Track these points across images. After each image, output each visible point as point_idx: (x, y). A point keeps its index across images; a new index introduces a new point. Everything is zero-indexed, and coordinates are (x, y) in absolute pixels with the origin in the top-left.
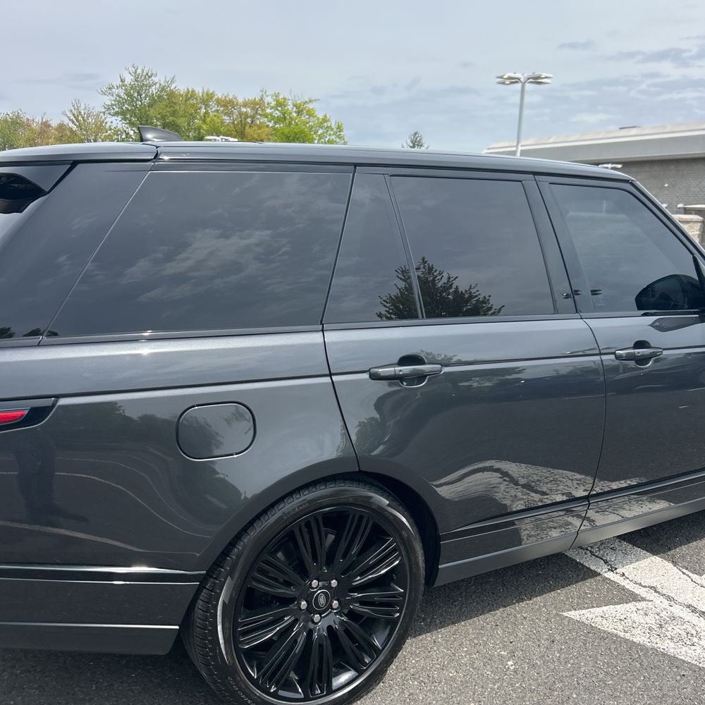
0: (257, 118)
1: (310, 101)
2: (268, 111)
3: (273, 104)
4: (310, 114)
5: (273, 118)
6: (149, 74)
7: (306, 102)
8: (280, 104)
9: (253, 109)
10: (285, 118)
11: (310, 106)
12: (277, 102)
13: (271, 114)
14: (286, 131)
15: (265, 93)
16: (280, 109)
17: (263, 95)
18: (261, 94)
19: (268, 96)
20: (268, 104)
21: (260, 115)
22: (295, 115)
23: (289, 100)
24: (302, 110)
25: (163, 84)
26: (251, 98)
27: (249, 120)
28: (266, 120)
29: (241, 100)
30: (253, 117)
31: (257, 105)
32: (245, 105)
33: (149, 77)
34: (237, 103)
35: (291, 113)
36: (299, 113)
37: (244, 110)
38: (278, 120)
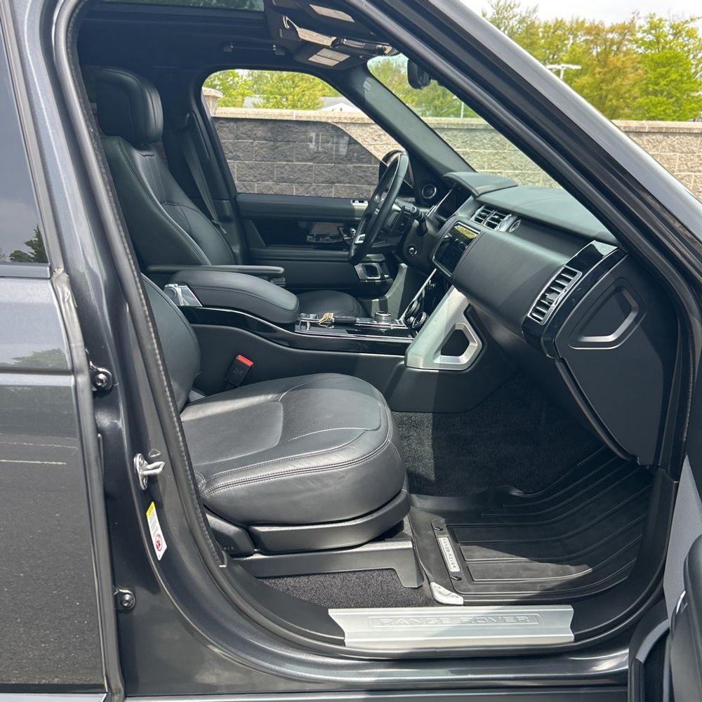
0: (625, 45)
1: (692, 20)
2: (639, 35)
3: (647, 27)
4: (691, 34)
5: (644, 43)
6: (512, 6)
7: (687, 21)
8: (654, 27)
9: (620, 34)
10: (658, 42)
11: (691, 25)
12: (651, 24)
13: (642, 39)
14: (656, 57)
15: (637, 15)
16: (653, 32)
17: (634, 18)
18: (632, 16)
19: (640, 18)
20: (640, 27)
21: (629, 40)
22: (671, 37)
23: (666, 20)
24: (680, 32)
25: (524, 15)
26: (620, 21)
27: (614, 48)
28: (635, 46)
29: (608, 25)
30: (620, 44)
31: (626, 30)
32: (612, 30)
33: (511, 8)
34: (603, 29)
35: (667, 36)
36: (677, 35)
37: (610, 36)
38: (649, 45)
